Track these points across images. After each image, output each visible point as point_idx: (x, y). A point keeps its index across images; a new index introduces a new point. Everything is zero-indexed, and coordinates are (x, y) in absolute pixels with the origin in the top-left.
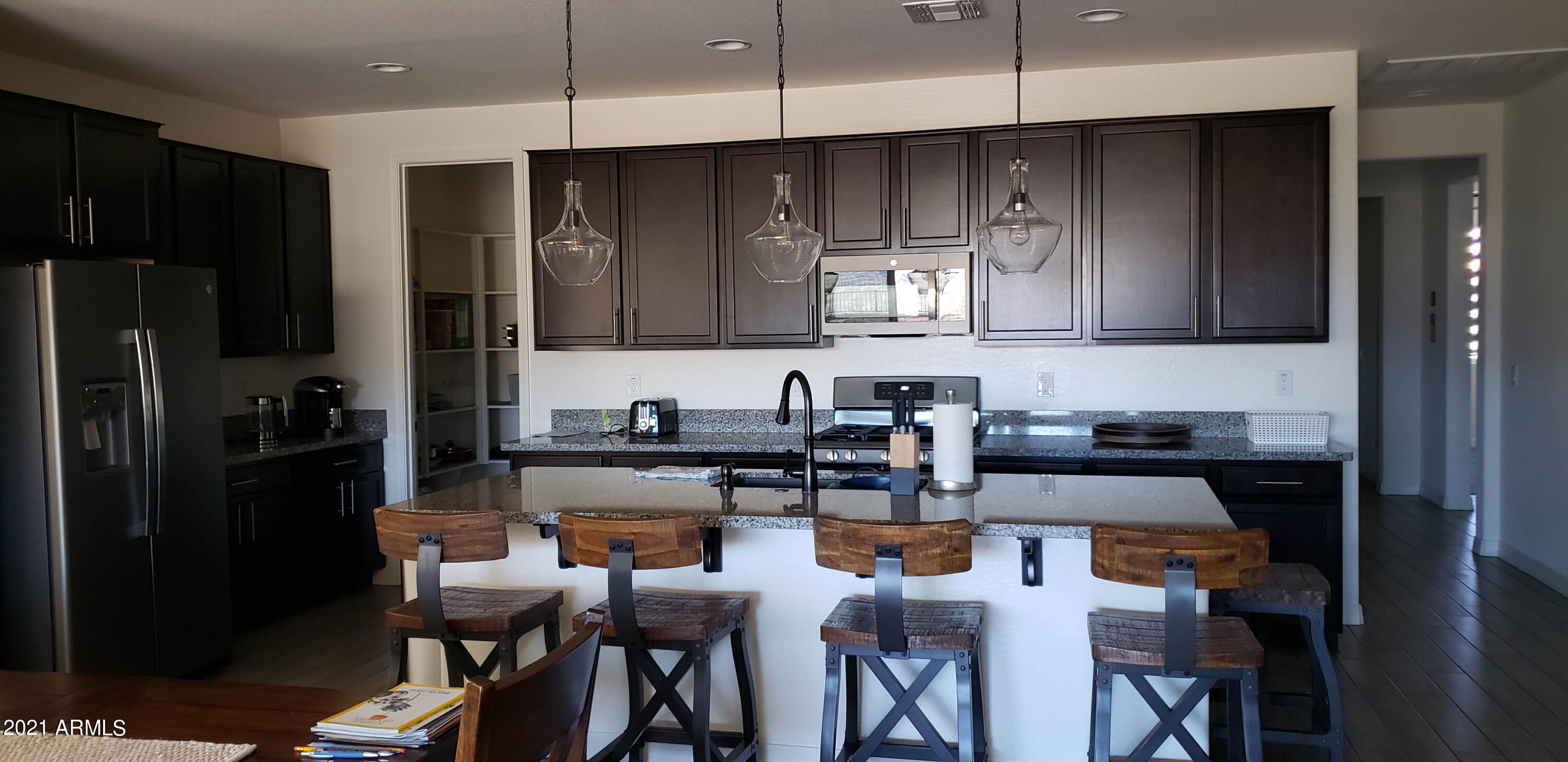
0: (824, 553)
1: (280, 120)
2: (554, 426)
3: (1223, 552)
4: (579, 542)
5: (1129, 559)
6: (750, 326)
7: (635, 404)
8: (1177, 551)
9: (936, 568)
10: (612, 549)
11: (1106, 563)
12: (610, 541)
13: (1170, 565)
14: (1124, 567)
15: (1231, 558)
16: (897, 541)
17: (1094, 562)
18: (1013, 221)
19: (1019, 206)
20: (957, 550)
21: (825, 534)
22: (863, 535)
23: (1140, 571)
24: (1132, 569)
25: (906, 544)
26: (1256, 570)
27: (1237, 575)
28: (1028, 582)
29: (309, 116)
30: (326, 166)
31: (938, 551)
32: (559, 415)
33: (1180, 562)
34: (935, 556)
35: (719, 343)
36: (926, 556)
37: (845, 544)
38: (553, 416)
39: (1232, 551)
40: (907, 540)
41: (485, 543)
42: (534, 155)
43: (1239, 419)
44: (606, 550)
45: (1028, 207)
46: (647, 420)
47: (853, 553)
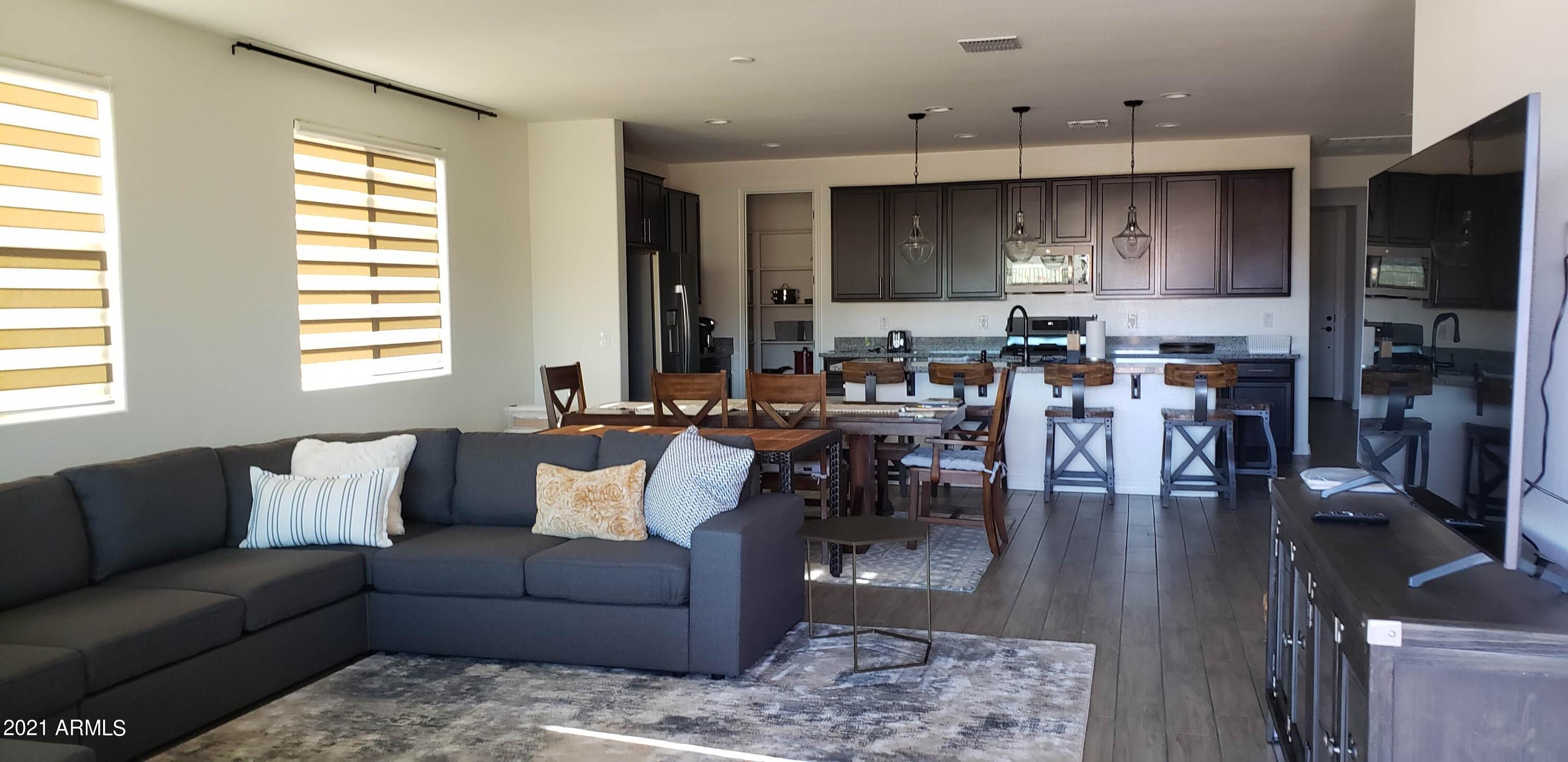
0: (1049, 378)
1: (669, 165)
2: (836, 347)
3: (1218, 372)
4: (938, 374)
5: (1180, 376)
6: (960, 287)
7: (891, 333)
8: (1200, 372)
9: (1098, 381)
10: (955, 376)
11: (1171, 379)
12: (955, 373)
13: (1197, 378)
14: (1178, 380)
15: (1222, 375)
16: (1082, 371)
17: (1166, 378)
18: (1129, 236)
19: (1132, 228)
20: (1108, 375)
21: (1050, 370)
22: (1068, 369)
23: (1185, 381)
24: (1182, 380)
25: (1087, 373)
26: (1232, 380)
27: (1224, 382)
28: (1134, 397)
29: (687, 163)
30: (698, 194)
31: (1100, 375)
32: (839, 341)
33: (1201, 376)
34: (1098, 377)
35: (942, 297)
36: (1094, 377)
37: (1059, 374)
38: (835, 342)
39: (1222, 372)
40: (1087, 371)
41: (896, 375)
42: (836, 191)
43: (1243, 340)
44: (952, 377)
45: (1136, 229)
46: (898, 342)
47: (1062, 377)
